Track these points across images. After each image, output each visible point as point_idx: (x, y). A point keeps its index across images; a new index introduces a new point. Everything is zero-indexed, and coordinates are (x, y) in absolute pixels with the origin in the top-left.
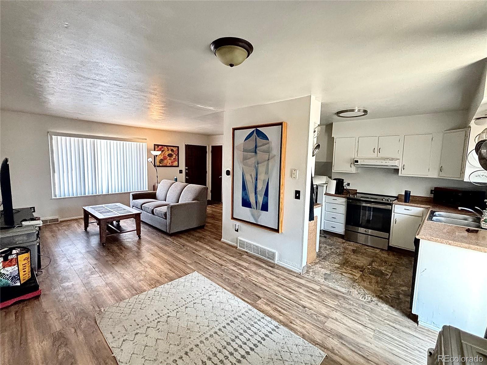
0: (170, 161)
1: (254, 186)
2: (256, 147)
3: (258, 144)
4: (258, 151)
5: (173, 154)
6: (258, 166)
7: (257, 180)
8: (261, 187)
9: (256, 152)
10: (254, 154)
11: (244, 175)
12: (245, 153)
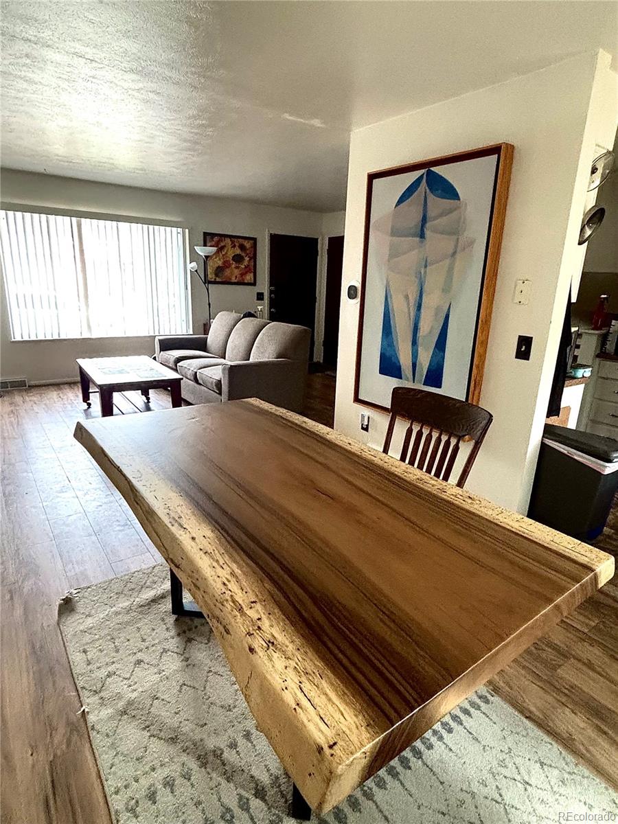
0: (236, 272)
1: (412, 326)
2: (424, 220)
3: (430, 214)
4: (428, 233)
5: (243, 254)
6: (425, 272)
7: (419, 307)
8: (429, 327)
9: (422, 235)
10: (418, 239)
11: (389, 296)
12: (396, 239)
